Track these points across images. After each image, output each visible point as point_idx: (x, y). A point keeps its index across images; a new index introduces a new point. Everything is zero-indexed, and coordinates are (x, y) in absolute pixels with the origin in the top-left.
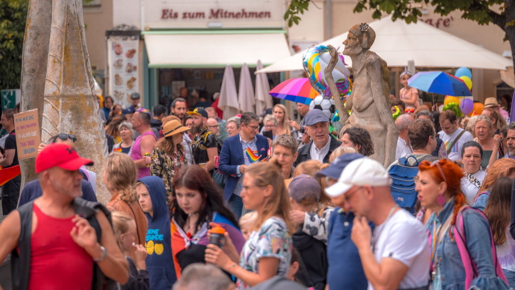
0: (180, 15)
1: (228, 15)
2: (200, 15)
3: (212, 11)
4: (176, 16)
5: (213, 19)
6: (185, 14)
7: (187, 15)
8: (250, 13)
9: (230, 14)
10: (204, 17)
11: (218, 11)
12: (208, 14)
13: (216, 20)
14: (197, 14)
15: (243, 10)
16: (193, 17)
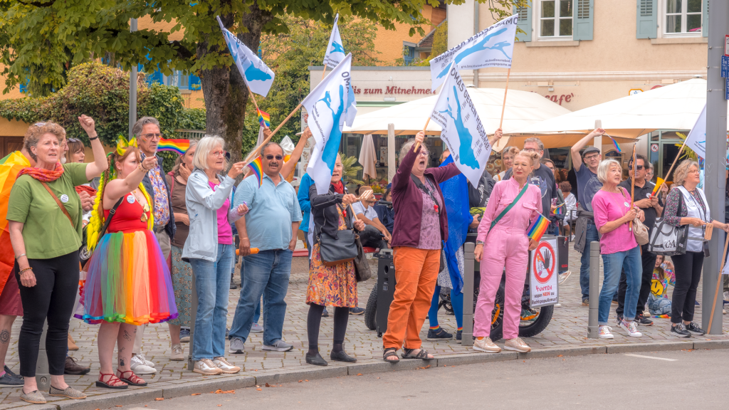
0: (363, 91)
1: (400, 91)
2: (379, 91)
3: (388, 87)
4: (359, 91)
5: (389, 95)
6: (366, 90)
7: (368, 91)
8: (419, 90)
9: (402, 90)
10: (381, 93)
11: (393, 87)
12: (384, 90)
13: (390, 95)
14: (376, 90)
15: (413, 87)
16: (372, 93)
